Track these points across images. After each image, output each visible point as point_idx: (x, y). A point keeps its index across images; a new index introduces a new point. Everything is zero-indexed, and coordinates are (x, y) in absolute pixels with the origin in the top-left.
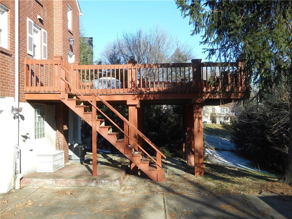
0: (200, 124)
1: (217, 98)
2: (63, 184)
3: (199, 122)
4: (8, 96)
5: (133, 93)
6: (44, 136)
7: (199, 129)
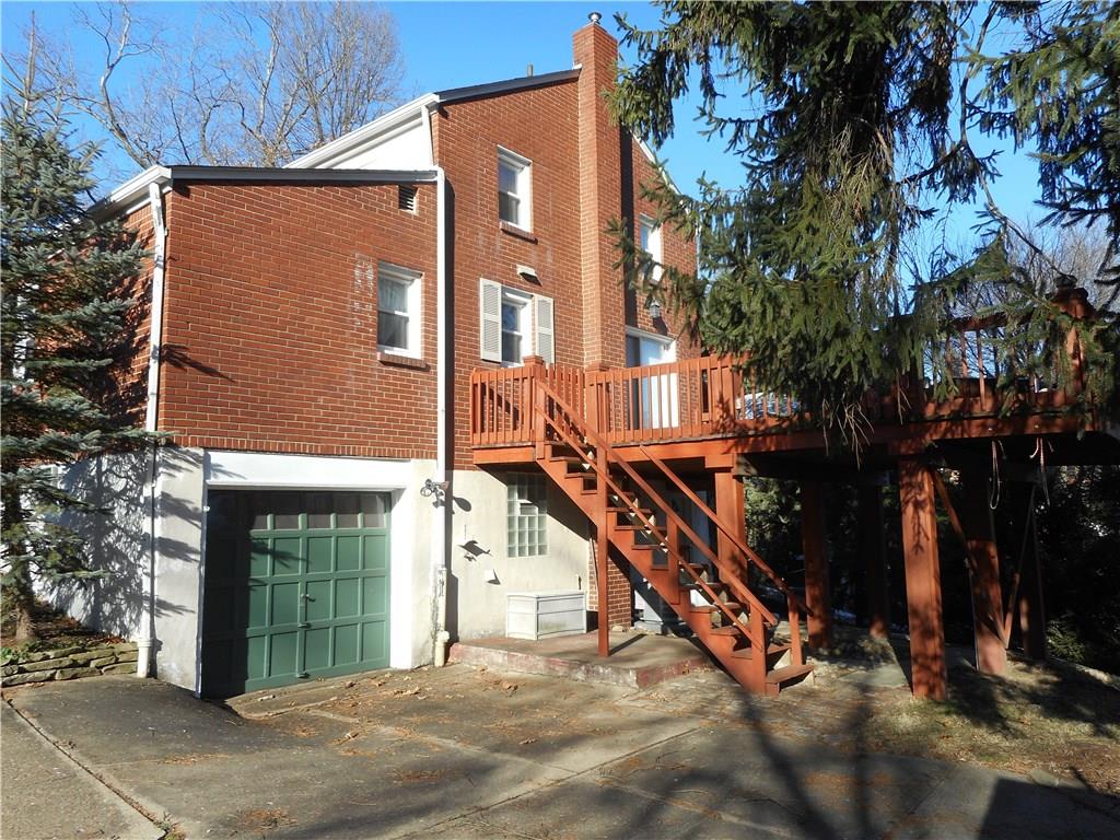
0: (919, 525)
1: (974, 436)
2: (522, 666)
3: (919, 518)
4: (417, 458)
5: (720, 436)
6: (542, 551)
7: (919, 541)
